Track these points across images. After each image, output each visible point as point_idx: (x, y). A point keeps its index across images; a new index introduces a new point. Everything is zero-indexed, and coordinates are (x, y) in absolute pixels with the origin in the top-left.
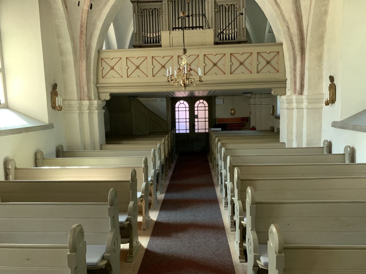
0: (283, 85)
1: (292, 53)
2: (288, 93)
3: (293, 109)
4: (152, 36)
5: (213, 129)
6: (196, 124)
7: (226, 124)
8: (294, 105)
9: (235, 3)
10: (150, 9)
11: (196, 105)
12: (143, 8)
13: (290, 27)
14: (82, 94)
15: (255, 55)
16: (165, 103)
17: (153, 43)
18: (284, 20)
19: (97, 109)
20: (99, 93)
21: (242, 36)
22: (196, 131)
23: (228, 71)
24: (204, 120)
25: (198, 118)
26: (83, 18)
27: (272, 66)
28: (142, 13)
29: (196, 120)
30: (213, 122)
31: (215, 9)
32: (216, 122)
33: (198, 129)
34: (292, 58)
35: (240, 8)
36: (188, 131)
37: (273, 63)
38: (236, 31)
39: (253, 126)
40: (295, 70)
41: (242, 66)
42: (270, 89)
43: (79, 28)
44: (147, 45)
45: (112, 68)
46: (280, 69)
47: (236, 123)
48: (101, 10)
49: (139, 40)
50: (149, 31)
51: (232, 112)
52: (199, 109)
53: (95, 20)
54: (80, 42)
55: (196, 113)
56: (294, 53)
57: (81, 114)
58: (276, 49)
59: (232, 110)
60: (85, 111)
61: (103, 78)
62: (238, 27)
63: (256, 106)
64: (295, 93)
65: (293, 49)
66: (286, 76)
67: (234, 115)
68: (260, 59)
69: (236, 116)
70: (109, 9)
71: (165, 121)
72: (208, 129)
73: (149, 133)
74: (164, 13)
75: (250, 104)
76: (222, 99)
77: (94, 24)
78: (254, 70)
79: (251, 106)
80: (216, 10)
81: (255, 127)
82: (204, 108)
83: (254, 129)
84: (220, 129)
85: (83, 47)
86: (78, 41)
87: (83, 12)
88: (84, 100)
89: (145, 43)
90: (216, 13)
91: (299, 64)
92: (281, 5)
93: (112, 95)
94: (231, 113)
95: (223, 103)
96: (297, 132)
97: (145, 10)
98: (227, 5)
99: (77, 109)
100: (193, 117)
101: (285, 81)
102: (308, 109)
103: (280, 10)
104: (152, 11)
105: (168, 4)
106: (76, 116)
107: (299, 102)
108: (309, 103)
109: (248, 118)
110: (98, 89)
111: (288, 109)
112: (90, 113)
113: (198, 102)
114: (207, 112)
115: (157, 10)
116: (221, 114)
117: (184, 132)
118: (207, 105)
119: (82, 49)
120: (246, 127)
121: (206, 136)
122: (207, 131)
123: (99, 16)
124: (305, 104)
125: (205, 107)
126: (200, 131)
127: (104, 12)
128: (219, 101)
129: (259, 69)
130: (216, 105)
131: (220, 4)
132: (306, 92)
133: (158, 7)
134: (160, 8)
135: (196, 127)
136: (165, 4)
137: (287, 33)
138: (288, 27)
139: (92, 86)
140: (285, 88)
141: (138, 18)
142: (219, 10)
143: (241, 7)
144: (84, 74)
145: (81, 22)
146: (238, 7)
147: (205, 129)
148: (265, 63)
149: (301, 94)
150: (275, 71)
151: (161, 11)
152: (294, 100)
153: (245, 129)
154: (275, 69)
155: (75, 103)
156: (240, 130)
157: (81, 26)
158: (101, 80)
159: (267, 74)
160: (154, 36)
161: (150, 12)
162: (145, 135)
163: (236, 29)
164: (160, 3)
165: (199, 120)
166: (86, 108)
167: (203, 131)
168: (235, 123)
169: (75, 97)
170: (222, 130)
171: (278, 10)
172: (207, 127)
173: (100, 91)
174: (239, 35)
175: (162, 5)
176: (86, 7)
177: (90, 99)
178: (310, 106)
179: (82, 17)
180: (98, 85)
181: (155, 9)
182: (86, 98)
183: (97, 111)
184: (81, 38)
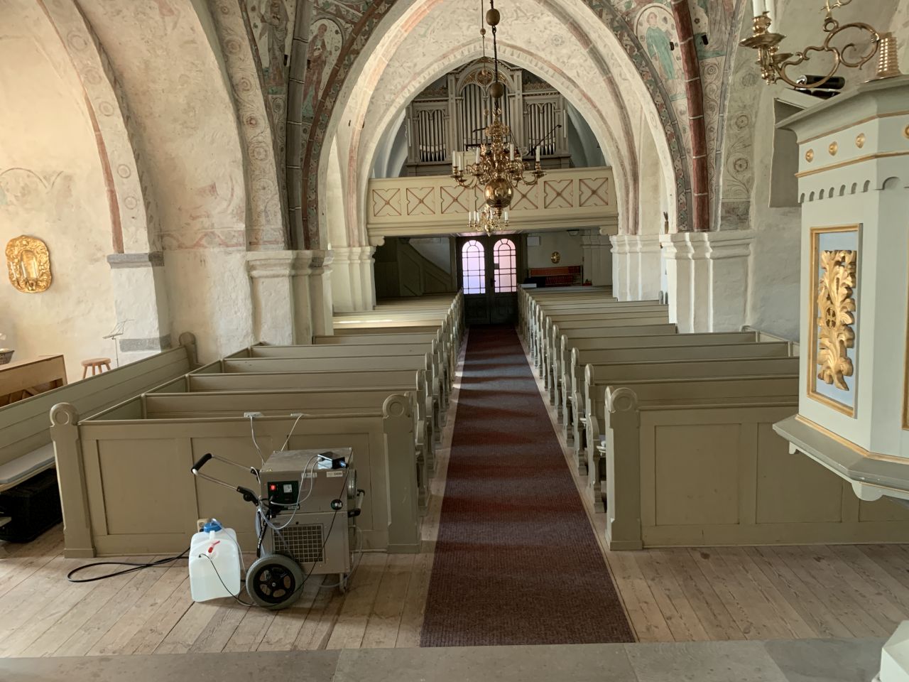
0: (613, 222)
1: (623, 181)
2: (620, 232)
3: (626, 254)
4: (433, 150)
5: (524, 286)
6: (496, 278)
7: (545, 278)
8: (627, 248)
9: (552, 102)
10: (431, 111)
11: (496, 248)
12: (420, 109)
13: (620, 147)
14: (351, 239)
15: (576, 182)
16: (448, 245)
17: (435, 160)
18: (612, 139)
19: (369, 259)
20: (369, 236)
21: (563, 148)
22: (497, 290)
23: (541, 205)
24: (509, 271)
25: (499, 269)
26: (354, 140)
27: (600, 197)
28: (418, 116)
29: (496, 272)
30: (524, 275)
31: (524, 110)
32: (528, 274)
33: (500, 287)
34: (624, 187)
35: (559, 109)
36: (483, 291)
37: (601, 192)
38: (554, 141)
39: (587, 280)
40: (627, 202)
41: (559, 198)
42: (598, 228)
43: (348, 153)
44: (425, 163)
45: (388, 203)
46: (609, 201)
47: (561, 276)
48: (375, 128)
49: (416, 156)
50: (428, 144)
51: (555, 257)
52: (501, 253)
53: (367, 141)
54: (349, 170)
55: (496, 261)
56: (626, 180)
57: (351, 265)
58: (603, 174)
59: (553, 255)
60: (356, 261)
61: (375, 216)
62: (557, 136)
63: (592, 247)
64: (628, 232)
65: (625, 175)
66: (617, 210)
67: (557, 262)
68: (584, 188)
69: (560, 265)
70: (385, 126)
71: (447, 274)
72: (517, 286)
73: (424, 294)
74: (450, 117)
75: (582, 245)
76: (538, 238)
77: (365, 146)
78: (576, 203)
79: (584, 247)
80: (526, 112)
81: (591, 282)
82: (508, 253)
83: (589, 284)
84: (534, 285)
85: (354, 177)
86: (346, 170)
87: (353, 133)
88: (354, 246)
89: (423, 160)
90: (525, 116)
91: (631, 195)
92: (607, 120)
93: (386, 239)
94: (553, 260)
95: (540, 244)
96: (631, 283)
97: (423, 112)
98: (541, 104)
99: (346, 258)
100: (490, 267)
101: (616, 217)
102: (642, 253)
103: (606, 126)
104: (434, 114)
105: (457, 104)
106: (346, 267)
107: (633, 244)
108: (644, 245)
109: (579, 267)
110: (368, 232)
111: (619, 253)
112: (362, 265)
113: (499, 243)
114: (514, 258)
115: (441, 112)
116: (537, 261)
117: (477, 292)
118: (513, 247)
119: (352, 179)
120: (577, 282)
121: (513, 300)
122: (514, 290)
123: (372, 135)
124: (639, 247)
125: (511, 250)
126: (503, 290)
127: (378, 130)
128: (532, 242)
129: (583, 201)
130: (528, 248)
131: (530, 103)
132: (640, 232)
133: (441, 108)
134: (444, 110)
135: (496, 284)
136: (452, 104)
137: (616, 155)
138: (617, 147)
139: (363, 227)
140: (617, 225)
141: (414, 124)
142: (529, 113)
143: (561, 108)
144: (355, 212)
145: (351, 145)
146: (556, 107)
147: (511, 287)
148: (590, 193)
149: (636, 234)
150: (602, 203)
151: (446, 114)
152: (627, 242)
153: (574, 285)
154: (604, 201)
155: (345, 251)
156: (567, 286)
157: (351, 151)
158: (372, 219)
159: (593, 208)
160: (437, 149)
161: (431, 115)
162: (416, 296)
163: (554, 139)
164: (445, 103)
165: (502, 272)
166: (357, 257)
167: (508, 290)
168: (558, 276)
169: (345, 243)
170: (538, 287)
171: (604, 126)
172: (514, 283)
173: (372, 233)
174: (560, 147)
175: (447, 105)
176: (359, 127)
177: (360, 246)
178: (645, 249)
179: (352, 139)
180: (369, 226)
181: (437, 110)
182: (357, 244)
183: (369, 261)
184: (350, 165)
